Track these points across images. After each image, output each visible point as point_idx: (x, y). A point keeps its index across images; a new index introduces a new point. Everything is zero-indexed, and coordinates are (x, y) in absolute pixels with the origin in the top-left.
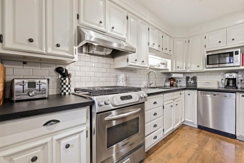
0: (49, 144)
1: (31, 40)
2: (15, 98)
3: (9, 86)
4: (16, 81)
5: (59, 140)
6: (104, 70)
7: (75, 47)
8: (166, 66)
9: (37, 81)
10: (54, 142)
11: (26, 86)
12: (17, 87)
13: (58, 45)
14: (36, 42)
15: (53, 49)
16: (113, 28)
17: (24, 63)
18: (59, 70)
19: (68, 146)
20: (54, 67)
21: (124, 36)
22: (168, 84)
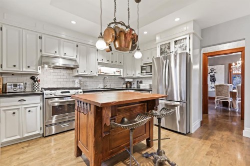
0: (20, 109)
1: (15, 66)
2: (8, 91)
3: (5, 86)
4: (8, 84)
5: (26, 108)
6: (65, 77)
7: (39, 67)
8: (120, 73)
9: (18, 84)
10: (23, 109)
11: (12, 86)
12: (8, 87)
13: (29, 67)
14: (17, 66)
15: (26, 69)
16: (65, 54)
17: (13, 75)
18: (33, 78)
19: (29, 111)
20: (30, 76)
21: (75, 58)
22: (124, 86)
